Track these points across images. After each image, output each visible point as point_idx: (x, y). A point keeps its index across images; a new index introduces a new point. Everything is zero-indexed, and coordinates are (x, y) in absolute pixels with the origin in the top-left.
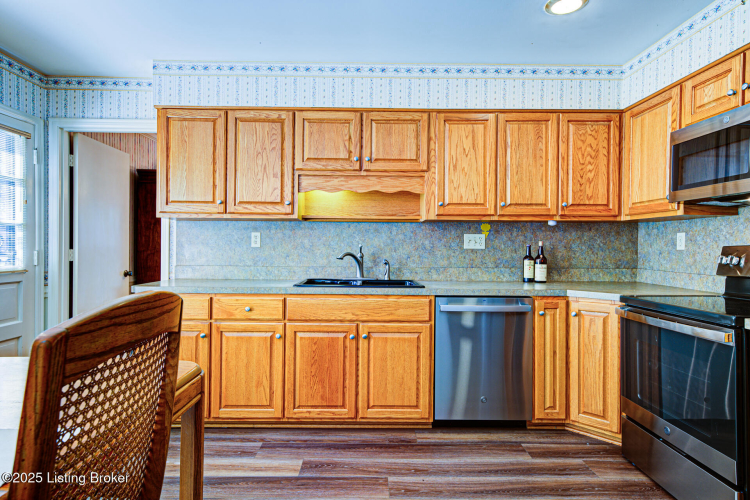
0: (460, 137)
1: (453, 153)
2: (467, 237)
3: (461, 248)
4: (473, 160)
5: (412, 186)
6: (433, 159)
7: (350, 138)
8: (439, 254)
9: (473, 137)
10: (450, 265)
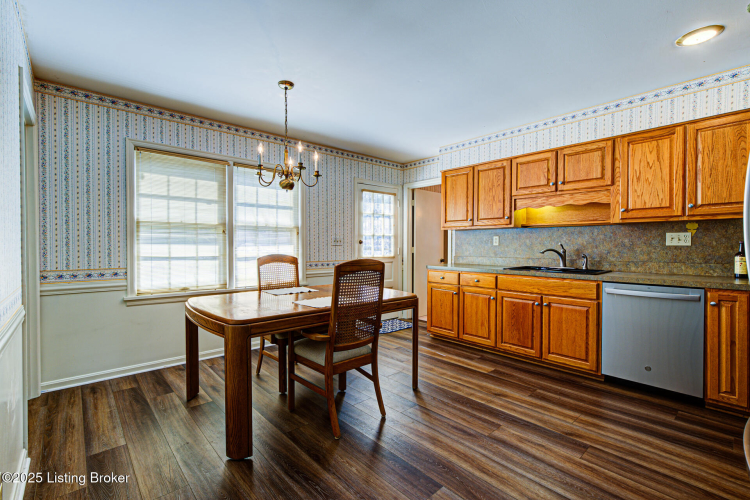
0: (644, 154)
1: (637, 167)
2: (669, 235)
3: (664, 244)
4: (658, 170)
5: (601, 198)
6: (618, 175)
7: (548, 170)
8: (638, 250)
9: (658, 151)
10: (650, 259)
